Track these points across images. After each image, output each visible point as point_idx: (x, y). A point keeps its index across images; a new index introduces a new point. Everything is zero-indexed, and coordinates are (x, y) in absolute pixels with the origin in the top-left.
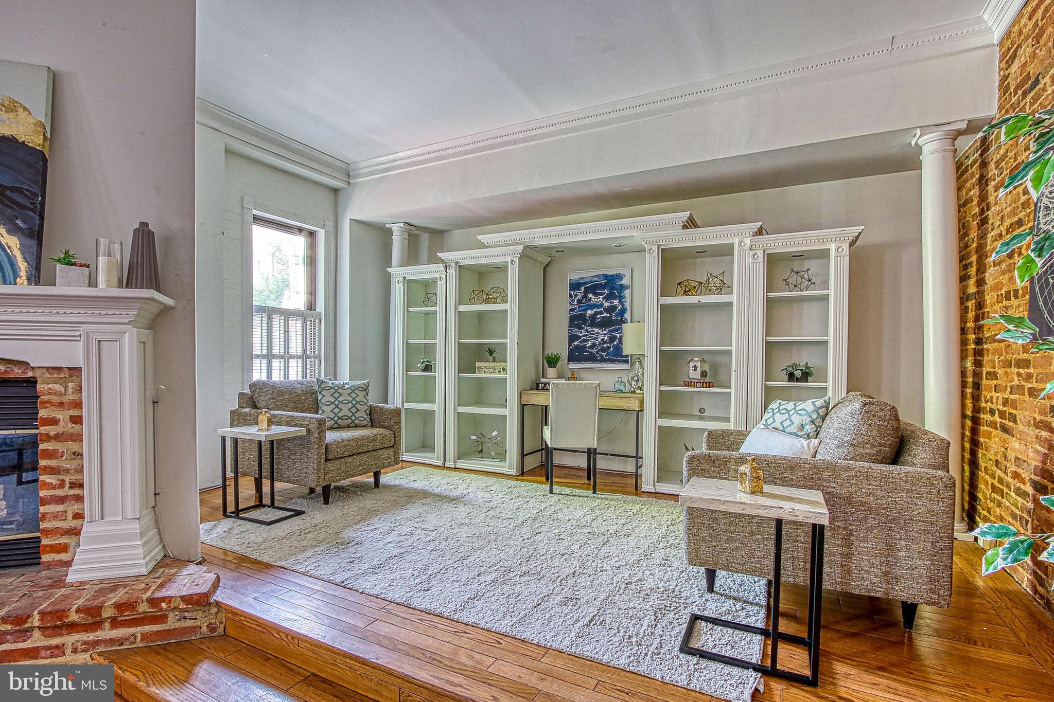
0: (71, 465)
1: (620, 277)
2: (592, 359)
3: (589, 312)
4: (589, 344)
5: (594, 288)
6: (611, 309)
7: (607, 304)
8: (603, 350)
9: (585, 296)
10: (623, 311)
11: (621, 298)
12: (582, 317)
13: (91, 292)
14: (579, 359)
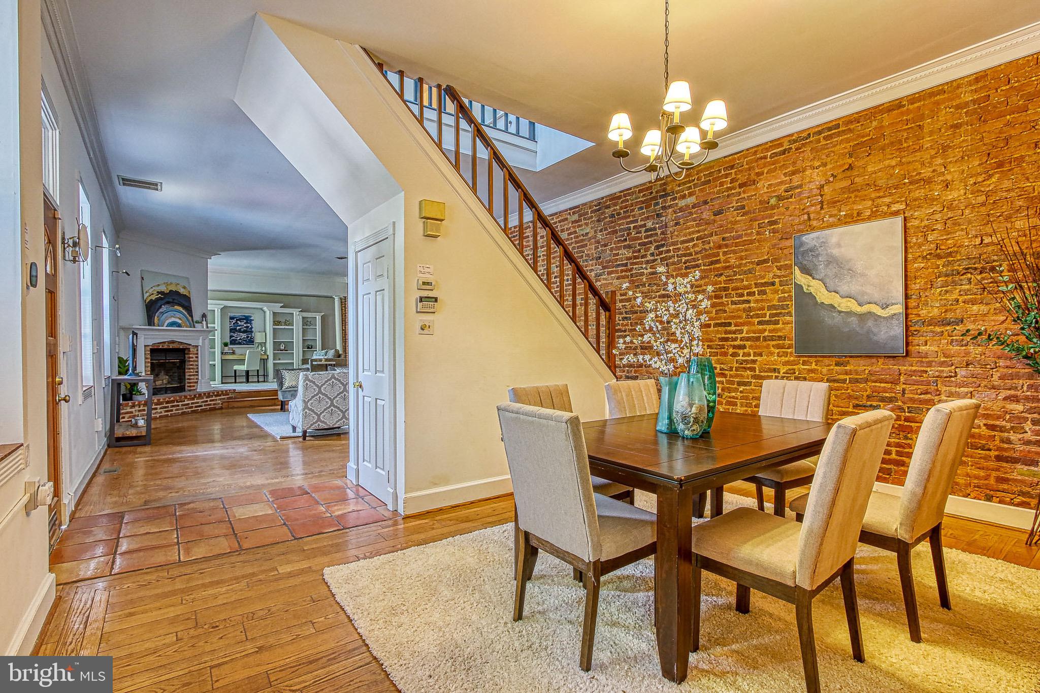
0: (195, 367)
1: (251, 317)
2: (240, 344)
3: (238, 328)
4: (238, 338)
5: (240, 320)
6: (247, 327)
7: (245, 325)
8: (244, 341)
9: (236, 322)
10: (252, 328)
11: (251, 324)
12: (235, 329)
13: (202, 329)
14: (235, 344)
